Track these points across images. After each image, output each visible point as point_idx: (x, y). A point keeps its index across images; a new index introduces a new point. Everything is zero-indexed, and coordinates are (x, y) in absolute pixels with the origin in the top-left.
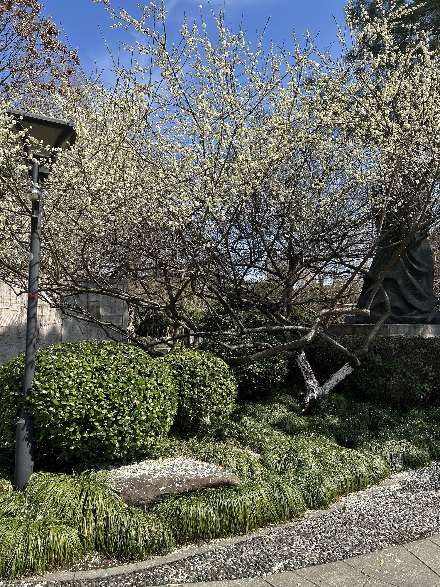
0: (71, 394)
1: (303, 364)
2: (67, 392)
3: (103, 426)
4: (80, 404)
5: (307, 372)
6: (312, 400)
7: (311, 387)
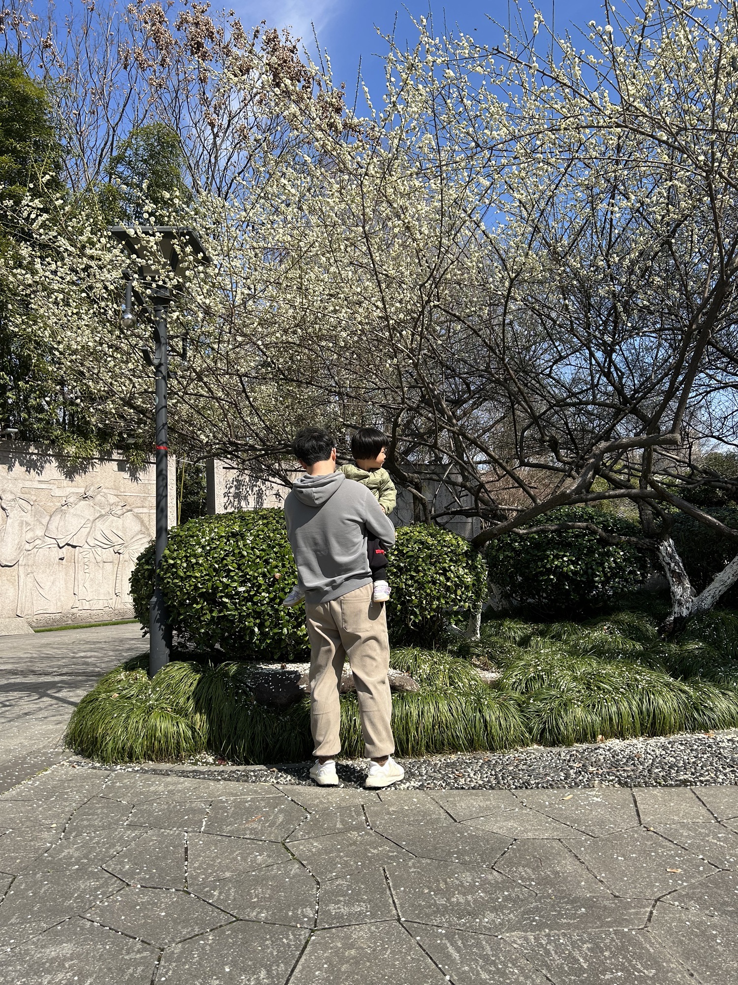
0: (197, 563)
1: (667, 559)
2: (194, 561)
3: (235, 604)
4: (206, 575)
5: (673, 572)
6: (680, 620)
7: (678, 597)
